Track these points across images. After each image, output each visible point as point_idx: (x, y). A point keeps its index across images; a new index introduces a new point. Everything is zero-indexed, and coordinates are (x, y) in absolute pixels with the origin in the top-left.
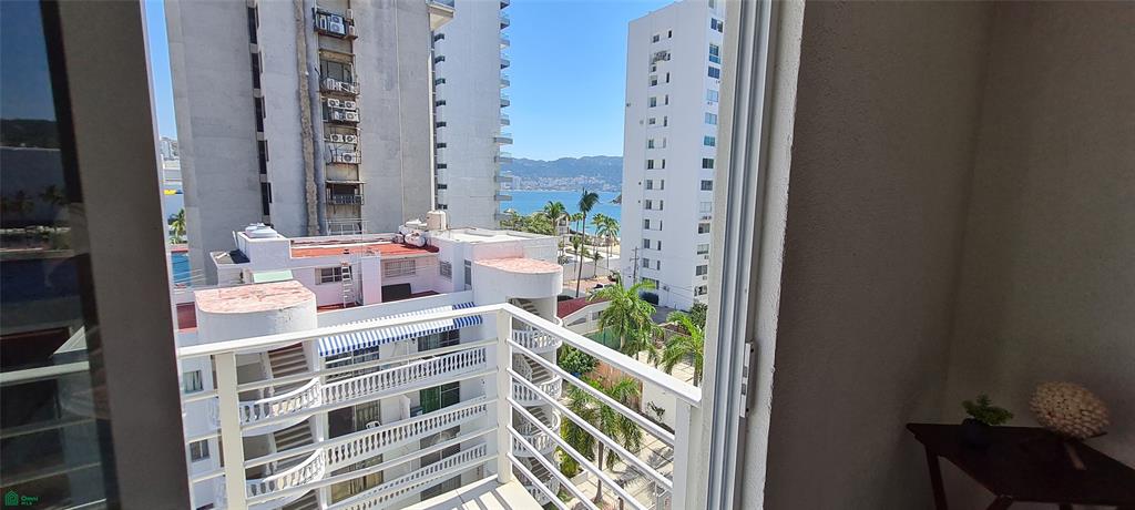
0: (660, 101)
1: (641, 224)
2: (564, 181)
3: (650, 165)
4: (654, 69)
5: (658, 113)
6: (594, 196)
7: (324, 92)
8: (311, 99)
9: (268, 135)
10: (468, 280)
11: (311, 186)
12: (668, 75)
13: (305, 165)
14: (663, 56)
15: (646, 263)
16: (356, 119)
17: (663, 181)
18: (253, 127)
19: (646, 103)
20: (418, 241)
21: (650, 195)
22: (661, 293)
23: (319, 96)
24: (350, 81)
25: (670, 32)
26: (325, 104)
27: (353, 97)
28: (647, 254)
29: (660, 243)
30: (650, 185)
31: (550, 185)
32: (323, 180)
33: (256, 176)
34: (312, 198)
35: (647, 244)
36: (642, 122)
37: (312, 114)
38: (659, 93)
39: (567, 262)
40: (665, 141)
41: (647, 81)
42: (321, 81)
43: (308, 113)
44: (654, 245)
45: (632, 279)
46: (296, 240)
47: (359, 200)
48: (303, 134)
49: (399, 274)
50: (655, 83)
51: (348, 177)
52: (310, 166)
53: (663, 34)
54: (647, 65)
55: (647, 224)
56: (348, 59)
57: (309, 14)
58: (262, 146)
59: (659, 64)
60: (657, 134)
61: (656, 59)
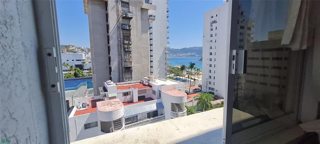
0: (214, 35)
1: (208, 71)
2: (184, 54)
3: (211, 54)
4: (212, 26)
5: (213, 39)
6: (194, 64)
7: (124, 44)
8: (121, 46)
9: (111, 55)
10: (160, 96)
11: (120, 68)
12: (216, 27)
13: (119, 62)
14: (215, 22)
15: (210, 83)
16: (131, 50)
17: (215, 59)
18: (108, 54)
19: (209, 35)
20: (147, 84)
21: (211, 63)
22: (215, 92)
23: (122, 45)
24: (130, 40)
25: (217, 15)
26: (124, 47)
27: (130, 45)
28: (210, 80)
29: (214, 77)
30: (211, 60)
31: (180, 56)
32: (123, 66)
33: (108, 65)
34: (121, 71)
35: (210, 77)
36: (208, 41)
37: (121, 50)
38: (213, 33)
39: (186, 81)
40: (215, 47)
41: (209, 29)
42: (123, 41)
43: (120, 50)
44: (212, 78)
45: (206, 88)
46: (118, 83)
47: (132, 71)
48: (119, 55)
49: (142, 93)
50: (212, 30)
51: (129, 65)
52: (120, 63)
53: (215, 16)
54: (209, 25)
55: (210, 71)
56: (129, 35)
57: (121, 25)
58: (110, 58)
59: (214, 24)
60: (213, 45)
61: (212, 23)
